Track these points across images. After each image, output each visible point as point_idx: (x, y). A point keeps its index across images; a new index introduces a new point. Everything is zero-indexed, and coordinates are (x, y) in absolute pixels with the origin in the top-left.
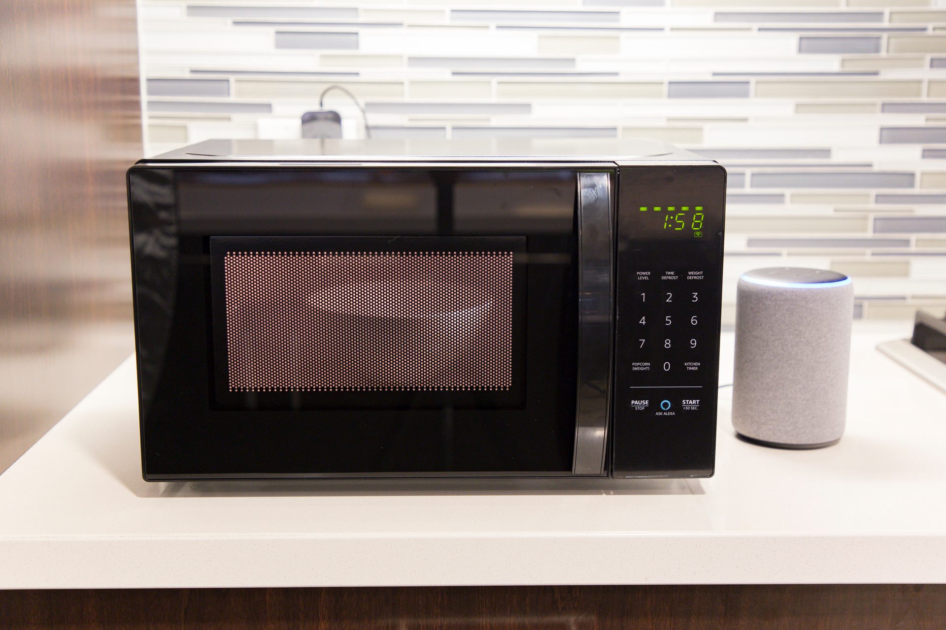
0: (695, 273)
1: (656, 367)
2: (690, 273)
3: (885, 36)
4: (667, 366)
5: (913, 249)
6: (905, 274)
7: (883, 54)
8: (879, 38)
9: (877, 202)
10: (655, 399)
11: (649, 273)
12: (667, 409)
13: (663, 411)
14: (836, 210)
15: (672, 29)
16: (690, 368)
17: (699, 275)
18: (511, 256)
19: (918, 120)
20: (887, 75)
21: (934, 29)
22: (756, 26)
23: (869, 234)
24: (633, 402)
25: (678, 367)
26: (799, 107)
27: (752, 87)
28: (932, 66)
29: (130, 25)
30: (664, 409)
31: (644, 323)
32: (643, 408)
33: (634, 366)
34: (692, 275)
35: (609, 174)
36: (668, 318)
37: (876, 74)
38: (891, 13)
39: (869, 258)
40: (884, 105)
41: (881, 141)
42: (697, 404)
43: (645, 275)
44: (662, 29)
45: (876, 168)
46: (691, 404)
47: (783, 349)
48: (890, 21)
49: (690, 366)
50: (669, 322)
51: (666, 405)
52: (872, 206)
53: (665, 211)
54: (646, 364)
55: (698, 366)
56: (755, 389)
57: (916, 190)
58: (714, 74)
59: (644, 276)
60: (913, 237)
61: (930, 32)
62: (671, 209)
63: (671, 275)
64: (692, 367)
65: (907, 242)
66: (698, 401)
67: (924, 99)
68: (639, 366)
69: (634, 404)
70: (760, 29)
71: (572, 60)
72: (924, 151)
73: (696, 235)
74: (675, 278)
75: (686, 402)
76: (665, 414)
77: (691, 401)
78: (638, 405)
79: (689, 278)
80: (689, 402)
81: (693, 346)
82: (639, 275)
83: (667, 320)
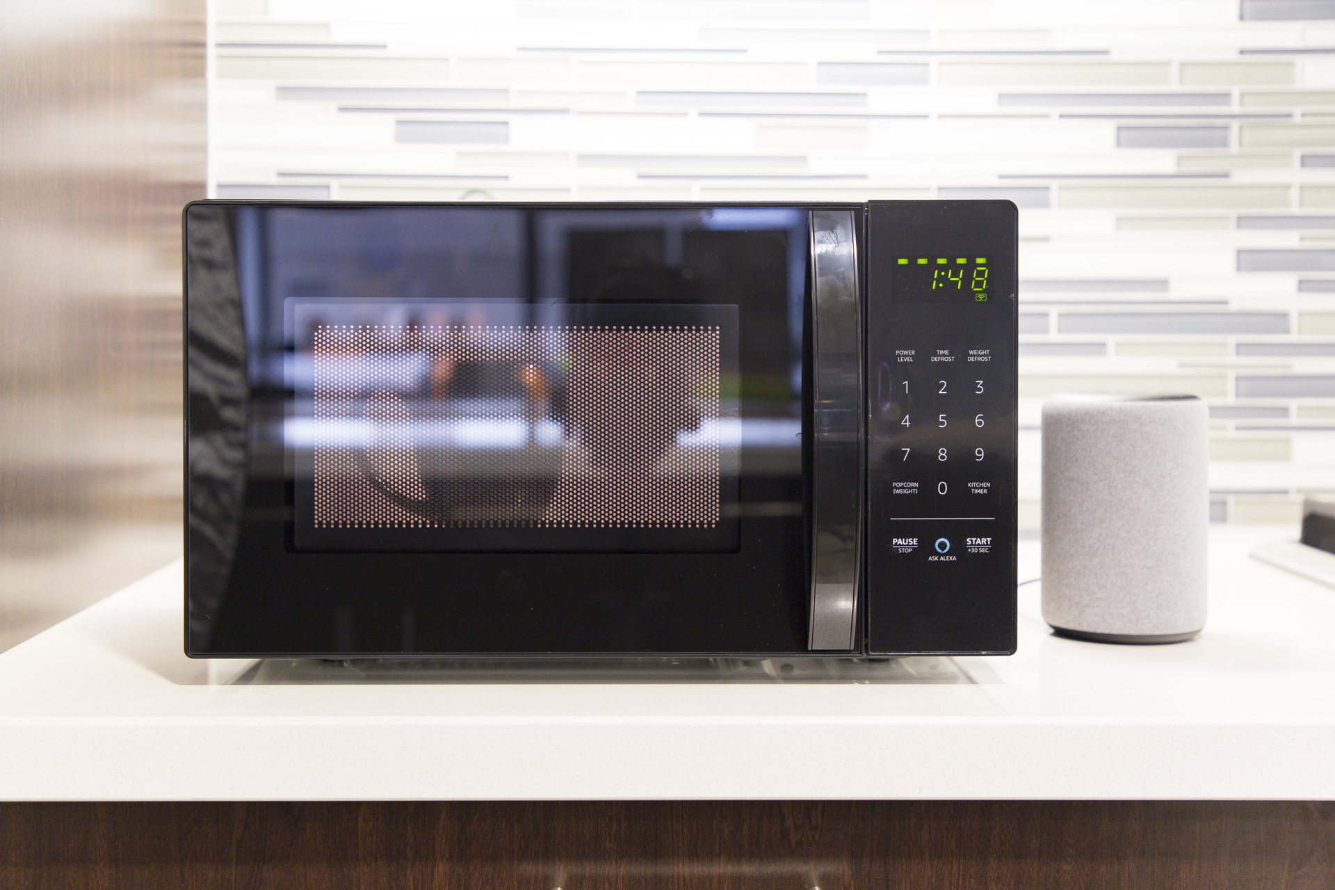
0: (979, 352)
1: (927, 488)
2: (971, 352)
3: (1235, 124)
4: (942, 488)
5: (1294, 420)
6: (1286, 457)
7: (1234, 148)
8: (1226, 128)
9: (1238, 353)
10: (927, 535)
11: (913, 352)
12: (945, 551)
13: (940, 555)
14: (1180, 366)
15: (940, 116)
16: (977, 491)
17: (984, 355)
18: (718, 332)
19: (1289, 239)
20: (1241, 176)
21: (1303, 115)
22: (1055, 111)
23: (1230, 400)
24: (895, 541)
25: (959, 488)
26: (1120, 220)
27: (1054, 195)
28: (1303, 165)
29: (197, 112)
30: (940, 551)
31: (908, 424)
32: (910, 550)
33: (896, 487)
34: (974, 355)
35: (853, 212)
36: (942, 418)
37: (1225, 175)
38: (1242, 95)
39: (1231, 434)
40: (1239, 218)
41: (1239, 268)
42: (987, 544)
43: (908, 356)
44: (926, 116)
45: (1234, 306)
46: (979, 544)
47: (1110, 494)
48: (1242, 104)
49: (976, 488)
50: (943, 423)
51: (942, 546)
52: (1232, 359)
53: (932, 264)
54: (912, 484)
55: (987, 488)
56: (1072, 556)
57: (1293, 338)
58: (1001, 177)
59: (906, 356)
60: (1293, 404)
61: (1297, 119)
62: (941, 261)
63: (944, 355)
64: (978, 489)
65: (1284, 411)
66: (989, 539)
67: (1296, 210)
68: (903, 487)
69: (896, 544)
70: (1061, 116)
71: (803, 159)
72: (1300, 282)
73: (978, 299)
74: (949, 359)
75: (972, 541)
76: (942, 558)
77: (979, 539)
78: (903, 545)
79: (971, 359)
80: (976, 541)
81: (980, 457)
82: (900, 356)
83: (940, 420)
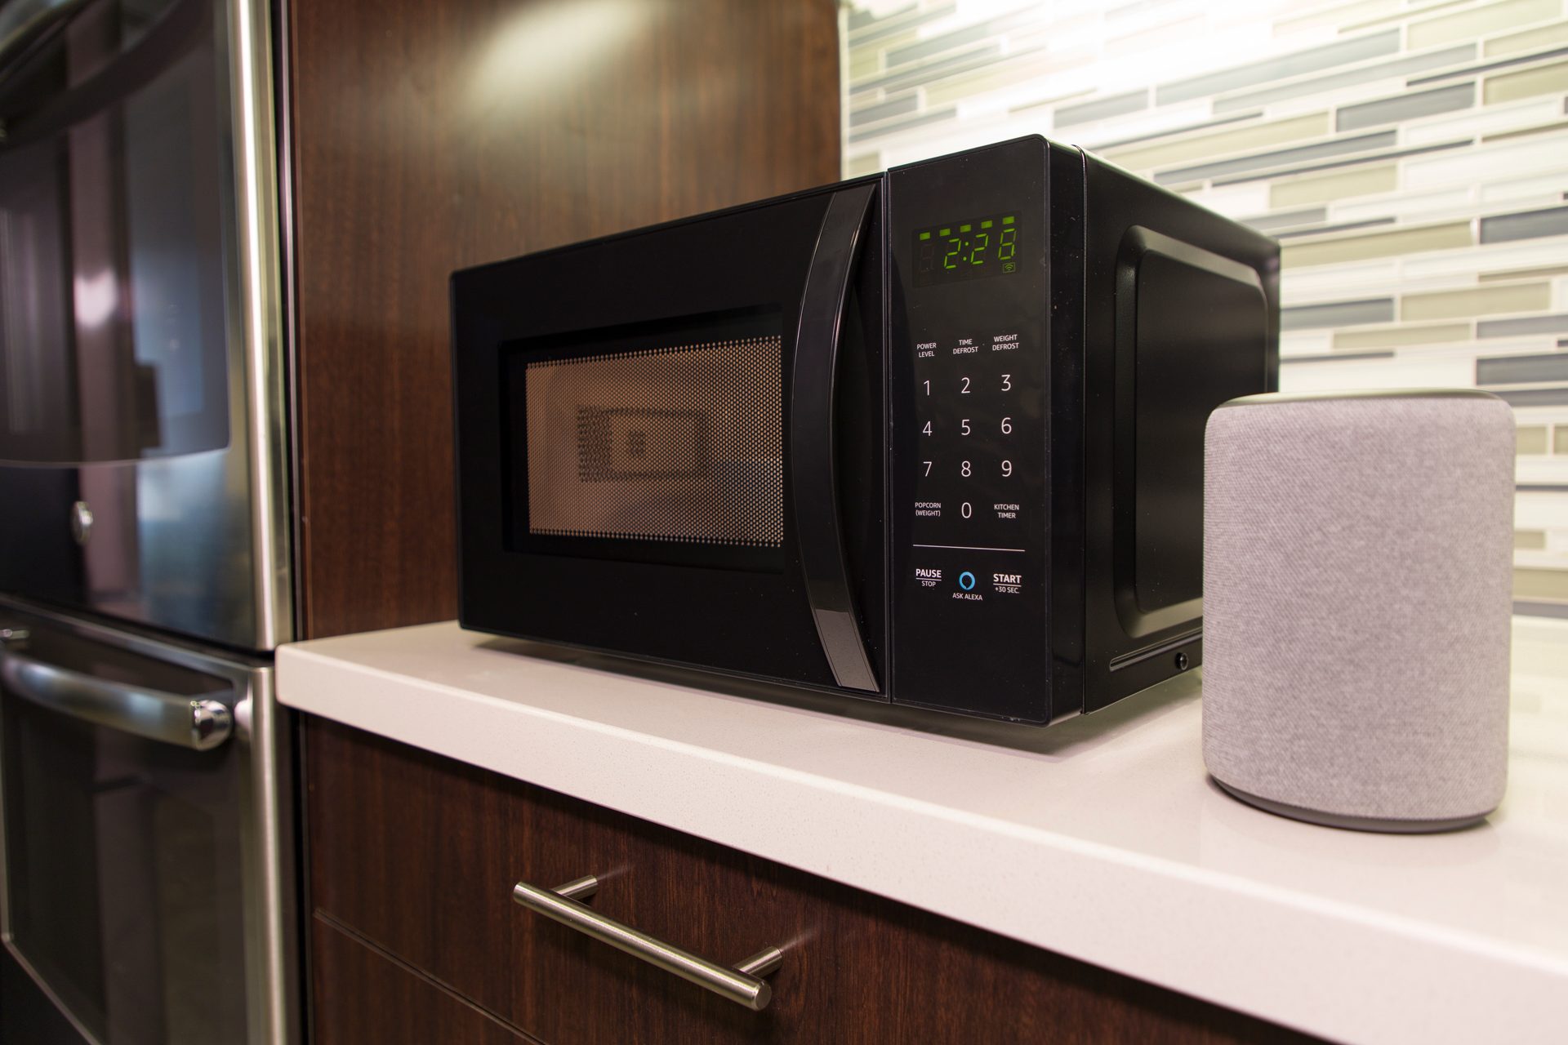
0: (1005, 338)
1: (950, 510)
2: (996, 339)
4: (967, 511)
10: (951, 566)
11: (934, 345)
12: (969, 589)
17: (1011, 342)
24: (918, 571)
25: (985, 512)
30: (965, 587)
31: (930, 432)
32: (933, 584)
33: (918, 508)
34: (1000, 343)
36: (966, 423)
42: (1017, 584)
43: (929, 349)
46: (1008, 582)
49: (1003, 511)
50: (966, 430)
51: (967, 581)
53: (955, 235)
54: (935, 505)
55: (1015, 511)
59: (926, 350)
62: (965, 228)
63: (967, 346)
64: (1006, 512)
66: (1019, 577)
68: (925, 508)
69: (919, 574)
73: (1006, 270)
74: (973, 350)
75: (999, 577)
76: (967, 596)
77: (1007, 576)
78: (927, 577)
79: (996, 348)
80: (1003, 578)
81: (1007, 473)
82: (921, 351)
83: (963, 426)
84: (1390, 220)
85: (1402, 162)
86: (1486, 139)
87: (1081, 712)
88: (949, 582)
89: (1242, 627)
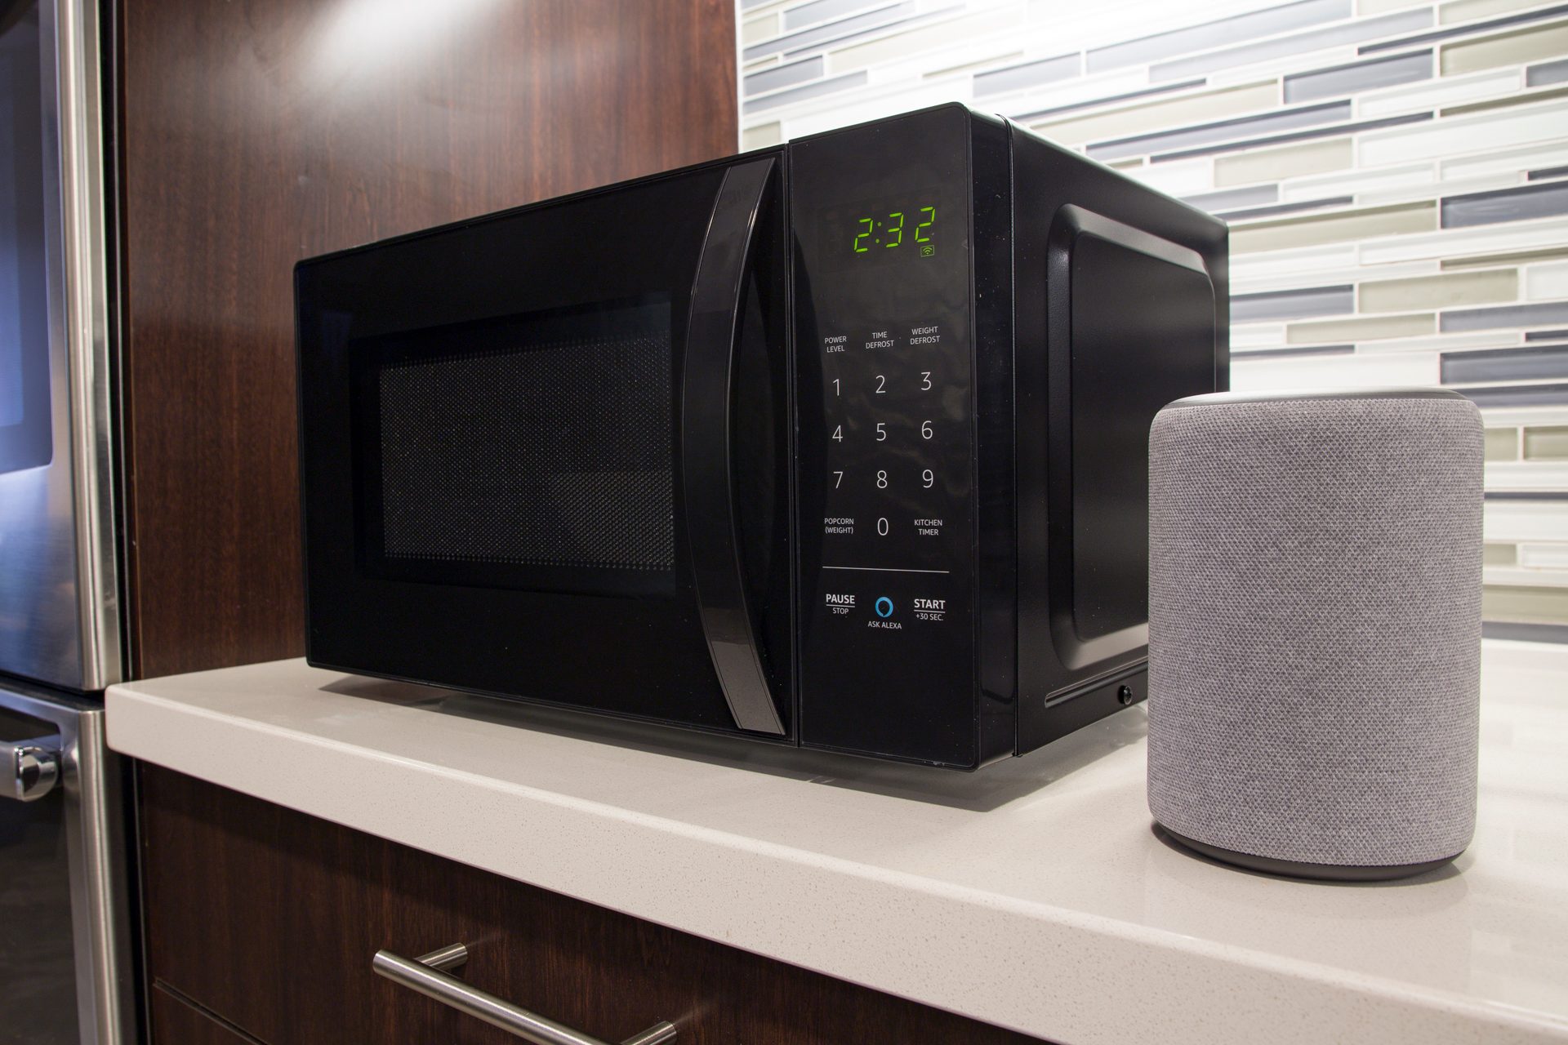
0: (924, 331)
1: (865, 527)
2: (914, 332)
4: (883, 527)
10: (865, 590)
11: (845, 338)
12: (886, 616)
16: (925, 532)
17: (931, 334)
24: (828, 597)
25: (903, 527)
30: (881, 614)
31: (840, 437)
32: (846, 611)
33: (828, 524)
34: (918, 336)
36: (881, 427)
42: (940, 610)
43: (838, 344)
44: (1427, 116)
46: (930, 607)
49: (924, 527)
50: (881, 435)
51: (884, 607)
54: (847, 521)
55: (938, 527)
63: (881, 339)
64: (927, 528)
66: (942, 603)
68: (836, 525)
69: (830, 600)
73: (924, 254)
74: (888, 344)
75: (921, 603)
76: (884, 625)
77: (929, 601)
78: (838, 604)
79: (914, 341)
80: (925, 603)
81: (929, 483)
82: (829, 345)
83: (878, 431)
84: (1348, 200)
85: (1356, 136)
86: (1444, 113)
87: (1014, 755)
88: (864, 609)
89: (1192, 656)
